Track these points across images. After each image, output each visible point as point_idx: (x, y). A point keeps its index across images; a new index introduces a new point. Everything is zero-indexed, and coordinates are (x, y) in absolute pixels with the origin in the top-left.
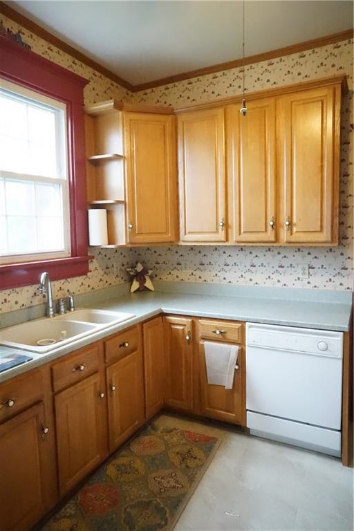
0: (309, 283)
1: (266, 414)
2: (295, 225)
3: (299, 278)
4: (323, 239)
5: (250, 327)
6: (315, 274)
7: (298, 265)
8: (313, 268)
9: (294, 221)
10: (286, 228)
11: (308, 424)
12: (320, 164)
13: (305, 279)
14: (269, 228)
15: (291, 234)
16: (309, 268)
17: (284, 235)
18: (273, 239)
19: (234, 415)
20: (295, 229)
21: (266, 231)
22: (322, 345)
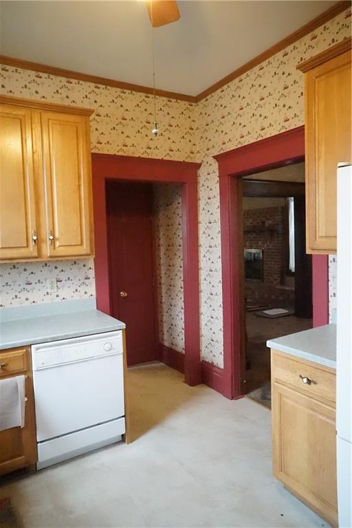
0: (57, 296)
1: (58, 437)
2: (58, 239)
3: (47, 293)
4: (83, 253)
5: (37, 349)
6: (63, 286)
7: (46, 279)
8: (61, 281)
9: (57, 235)
10: (49, 242)
11: (99, 424)
12: (77, 183)
13: (54, 292)
14: (32, 243)
15: (54, 249)
16: (57, 281)
17: (47, 251)
18: (35, 254)
19: (23, 457)
20: (57, 244)
21: (27, 246)
22: (108, 346)
